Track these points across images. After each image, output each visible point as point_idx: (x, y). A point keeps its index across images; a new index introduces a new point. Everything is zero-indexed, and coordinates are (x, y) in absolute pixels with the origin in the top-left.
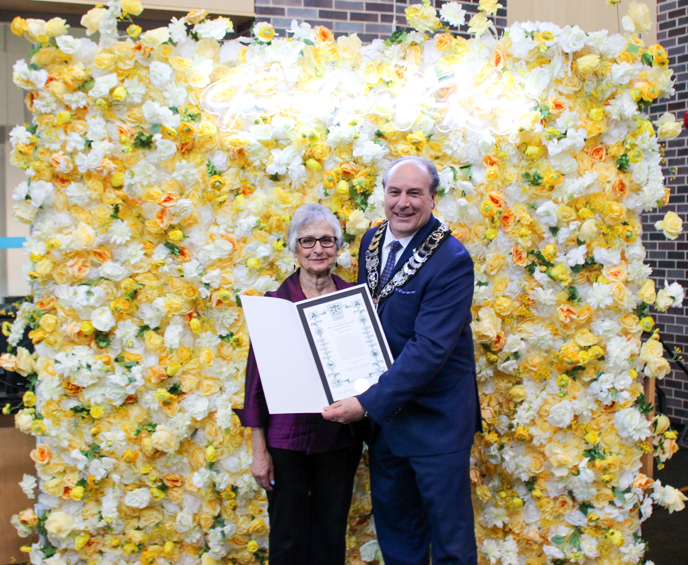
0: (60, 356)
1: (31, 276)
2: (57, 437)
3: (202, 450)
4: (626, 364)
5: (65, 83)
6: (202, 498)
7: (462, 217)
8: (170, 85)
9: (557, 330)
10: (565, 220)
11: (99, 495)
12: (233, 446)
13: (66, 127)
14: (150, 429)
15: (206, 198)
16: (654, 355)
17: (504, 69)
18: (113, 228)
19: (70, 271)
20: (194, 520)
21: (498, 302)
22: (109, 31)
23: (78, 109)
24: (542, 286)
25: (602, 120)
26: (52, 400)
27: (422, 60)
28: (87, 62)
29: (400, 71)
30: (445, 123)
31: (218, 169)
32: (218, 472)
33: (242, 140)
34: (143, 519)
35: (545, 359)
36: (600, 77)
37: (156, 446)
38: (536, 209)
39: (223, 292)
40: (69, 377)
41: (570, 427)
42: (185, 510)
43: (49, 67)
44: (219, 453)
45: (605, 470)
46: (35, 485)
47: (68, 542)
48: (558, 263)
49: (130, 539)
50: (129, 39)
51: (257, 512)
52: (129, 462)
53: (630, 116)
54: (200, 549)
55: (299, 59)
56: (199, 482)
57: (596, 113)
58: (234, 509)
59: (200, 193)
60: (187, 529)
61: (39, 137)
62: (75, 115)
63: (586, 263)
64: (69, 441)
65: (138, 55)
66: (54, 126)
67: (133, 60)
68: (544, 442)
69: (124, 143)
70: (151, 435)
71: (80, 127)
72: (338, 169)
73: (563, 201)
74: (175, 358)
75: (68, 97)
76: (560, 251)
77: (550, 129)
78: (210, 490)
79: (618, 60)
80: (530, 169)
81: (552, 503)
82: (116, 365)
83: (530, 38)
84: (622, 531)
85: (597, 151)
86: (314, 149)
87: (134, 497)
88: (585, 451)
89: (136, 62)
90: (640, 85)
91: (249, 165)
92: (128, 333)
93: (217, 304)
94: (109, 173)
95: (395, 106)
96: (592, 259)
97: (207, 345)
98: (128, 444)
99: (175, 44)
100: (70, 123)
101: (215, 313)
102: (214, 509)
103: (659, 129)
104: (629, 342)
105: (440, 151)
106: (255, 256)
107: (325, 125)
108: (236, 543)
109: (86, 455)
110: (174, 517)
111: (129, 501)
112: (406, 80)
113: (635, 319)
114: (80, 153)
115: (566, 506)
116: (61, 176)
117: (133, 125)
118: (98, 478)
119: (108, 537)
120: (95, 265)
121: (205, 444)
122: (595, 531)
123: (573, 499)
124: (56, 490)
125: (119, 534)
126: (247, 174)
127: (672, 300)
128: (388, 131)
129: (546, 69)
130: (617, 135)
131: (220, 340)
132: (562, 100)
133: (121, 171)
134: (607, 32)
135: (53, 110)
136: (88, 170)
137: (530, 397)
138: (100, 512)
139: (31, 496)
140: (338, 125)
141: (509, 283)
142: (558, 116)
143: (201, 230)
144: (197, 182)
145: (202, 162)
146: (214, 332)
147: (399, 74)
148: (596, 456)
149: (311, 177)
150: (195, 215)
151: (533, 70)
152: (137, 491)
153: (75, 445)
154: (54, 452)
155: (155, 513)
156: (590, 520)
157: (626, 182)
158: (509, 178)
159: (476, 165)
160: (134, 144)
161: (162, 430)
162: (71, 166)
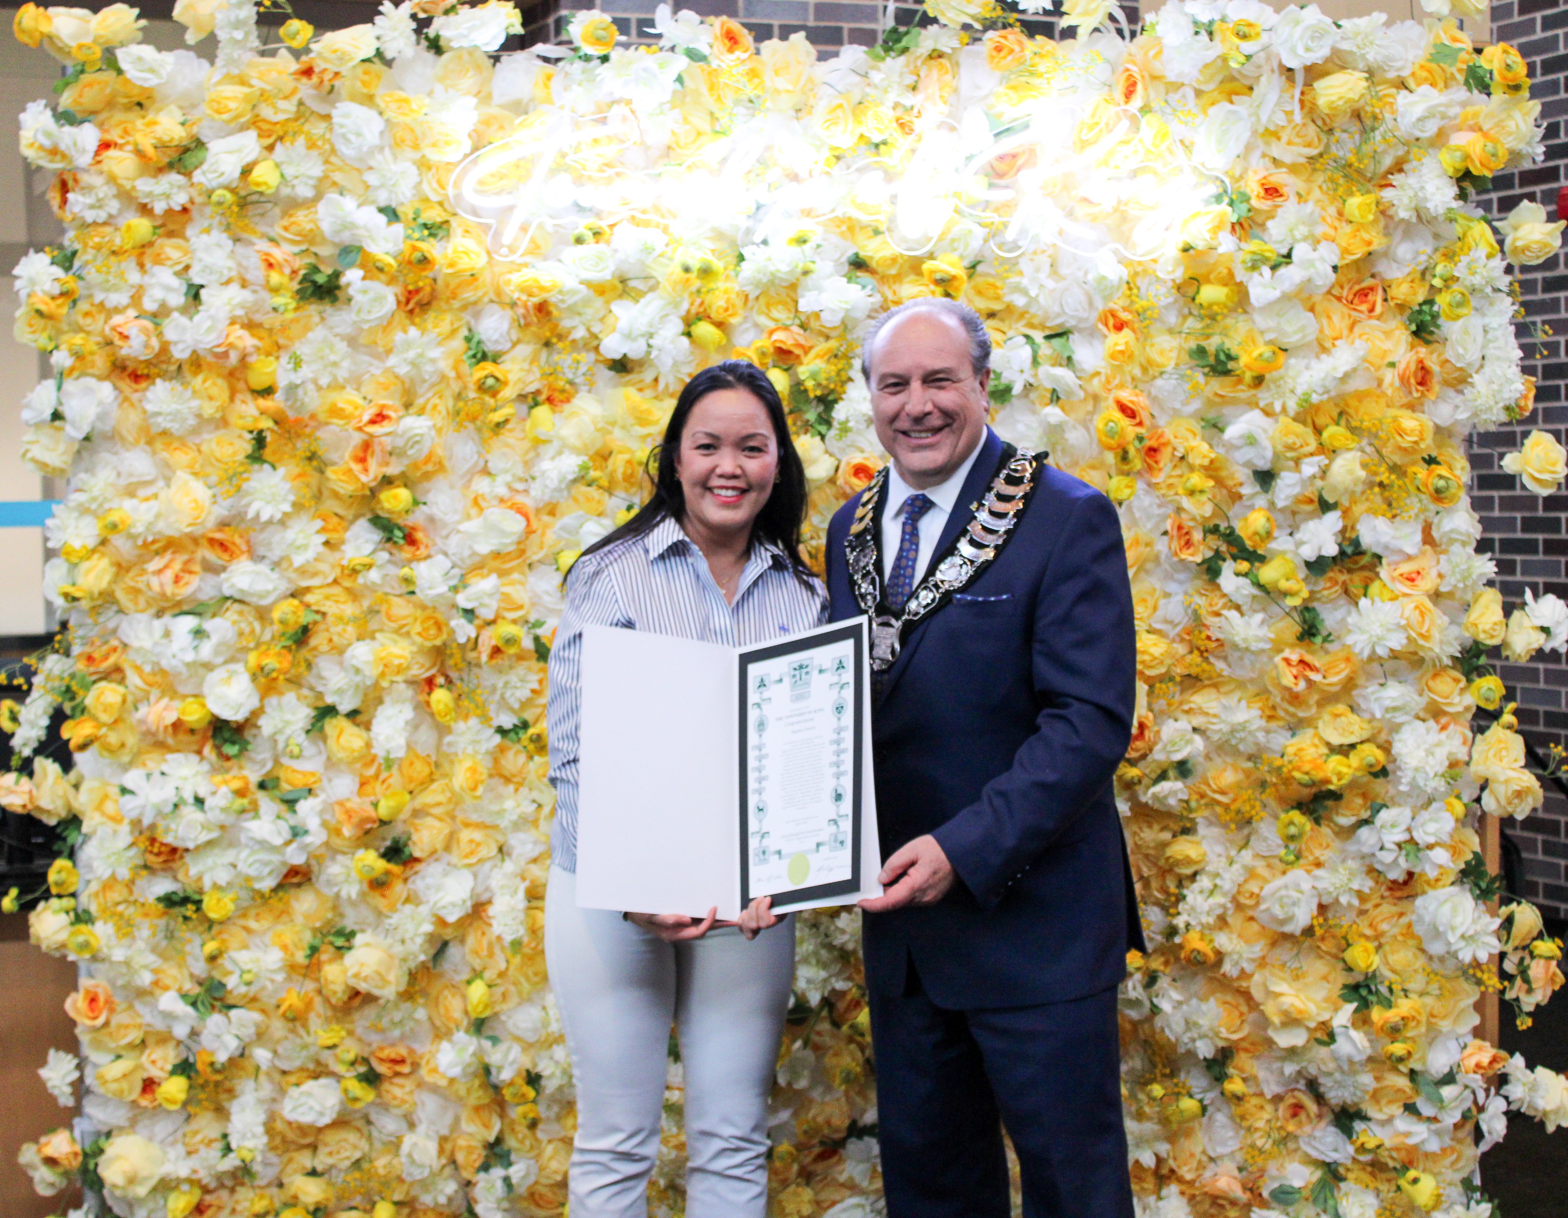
0: (132, 778)
1: (66, 595)
2: (127, 963)
3: (459, 989)
4: (1441, 785)
5: (139, 153)
6: (460, 1100)
7: (1054, 449)
8: (379, 157)
9: (1274, 708)
10: (1290, 454)
11: (224, 1096)
12: (528, 980)
13: (142, 254)
14: (340, 942)
15: (463, 415)
16: (1505, 763)
17: (1146, 109)
18: (252, 484)
19: (155, 582)
20: (441, 1151)
22: (239, 35)
23: (169, 212)
24: (1238, 608)
25: (1375, 221)
26: (113, 877)
27: (956, 90)
28: (189, 104)
29: (906, 118)
30: (1010, 235)
31: (490, 348)
32: (495, 1040)
33: (546, 281)
34: (323, 1151)
35: (1248, 775)
36: (1368, 123)
37: (353, 982)
38: (1222, 430)
39: (505, 629)
40: (153, 827)
41: (1309, 931)
42: (422, 1128)
43: (102, 117)
44: (498, 997)
45: (1394, 1032)
46: (76, 1075)
47: (152, 1205)
48: (1275, 554)
49: (295, 1197)
50: (283, 52)
52: (293, 1020)
53: (1441, 211)
54: (455, 1217)
55: (674, 93)
56: (451, 1065)
57: (1359, 206)
58: (533, 1124)
59: (450, 403)
60: (426, 1173)
61: (80, 277)
62: (163, 225)
63: (1342, 553)
64: (155, 971)
65: (306, 88)
66: (114, 253)
67: (295, 100)
68: (1248, 967)
69: (275, 290)
70: (341, 957)
71: (174, 254)
72: (765, 343)
73: (1284, 410)
74: (396, 780)
75: (145, 186)
76: (1279, 527)
77: (1254, 245)
78: (477, 1082)
79: (1411, 83)
80: (1208, 337)
81: (1269, 1108)
82: (262, 797)
83: (1204, 36)
84: (1437, 1175)
85: (1363, 294)
86: (709, 299)
87: (303, 1099)
88: (1345, 986)
89: (301, 103)
90: (1461, 140)
91: (561, 337)
92: (288, 723)
93: (491, 657)
94: (243, 358)
95: (894, 199)
96: (1356, 543)
97: (470, 751)
98: (289, 979)
99: (389, 63)
100: (151, 244)
101: (488, 677)
102: (487, 1126)
103: (1508, 241)
104: (1443, 735)
105: (998, 298)
106: (577, 545)
107: (733, 243)
108: (538, 1205)
109: (194, 1004)
110: (395, 1145)
111: (294, 1109)
112: (920, 138)
113: (1457, 681)
114: (176, 315)
115: (1303, 1116)
116: (131, 366)
117: (297, 249)
118: (222, 1057)
119: (243, 1193)
120: (212, 569)
121: (466, 975)
122: (1372, 1174)
123: (1319, 1098)
124: (124, 1085)
125: (268, 1185)
126: (556, 358)
127: (1543, 636)
128: (878, 256)
129: (1242, 106)
130: (1409, 256)
131: (497, 739)
132: (1280, 178)
133: (268, 354)
134: (1383, 17)
135: (111, 216)
136: (194, 352)
137: (1215, 864)
138: (225, 1136)
139: (66, 1099)
140: (765, 242)
141: (1162, 602)
142: (1271, 215)
143: (452, 487)
144: (443, 378)
145: (454, 332)
146: (485, 719)
147: (902, 125)
148: (1372, 998)
150: (440, 452)
151: (1212, 111)
152: (310, 1085)
153: (167, 981)
154: (119, 998)
155: (351, 1136)
156: (1361, 1149)
157: (1433, 364)
158: (1159, 359)
159: (1080, 331)
160: (298, 292)
161: (367, 944)
162: (155, 343)
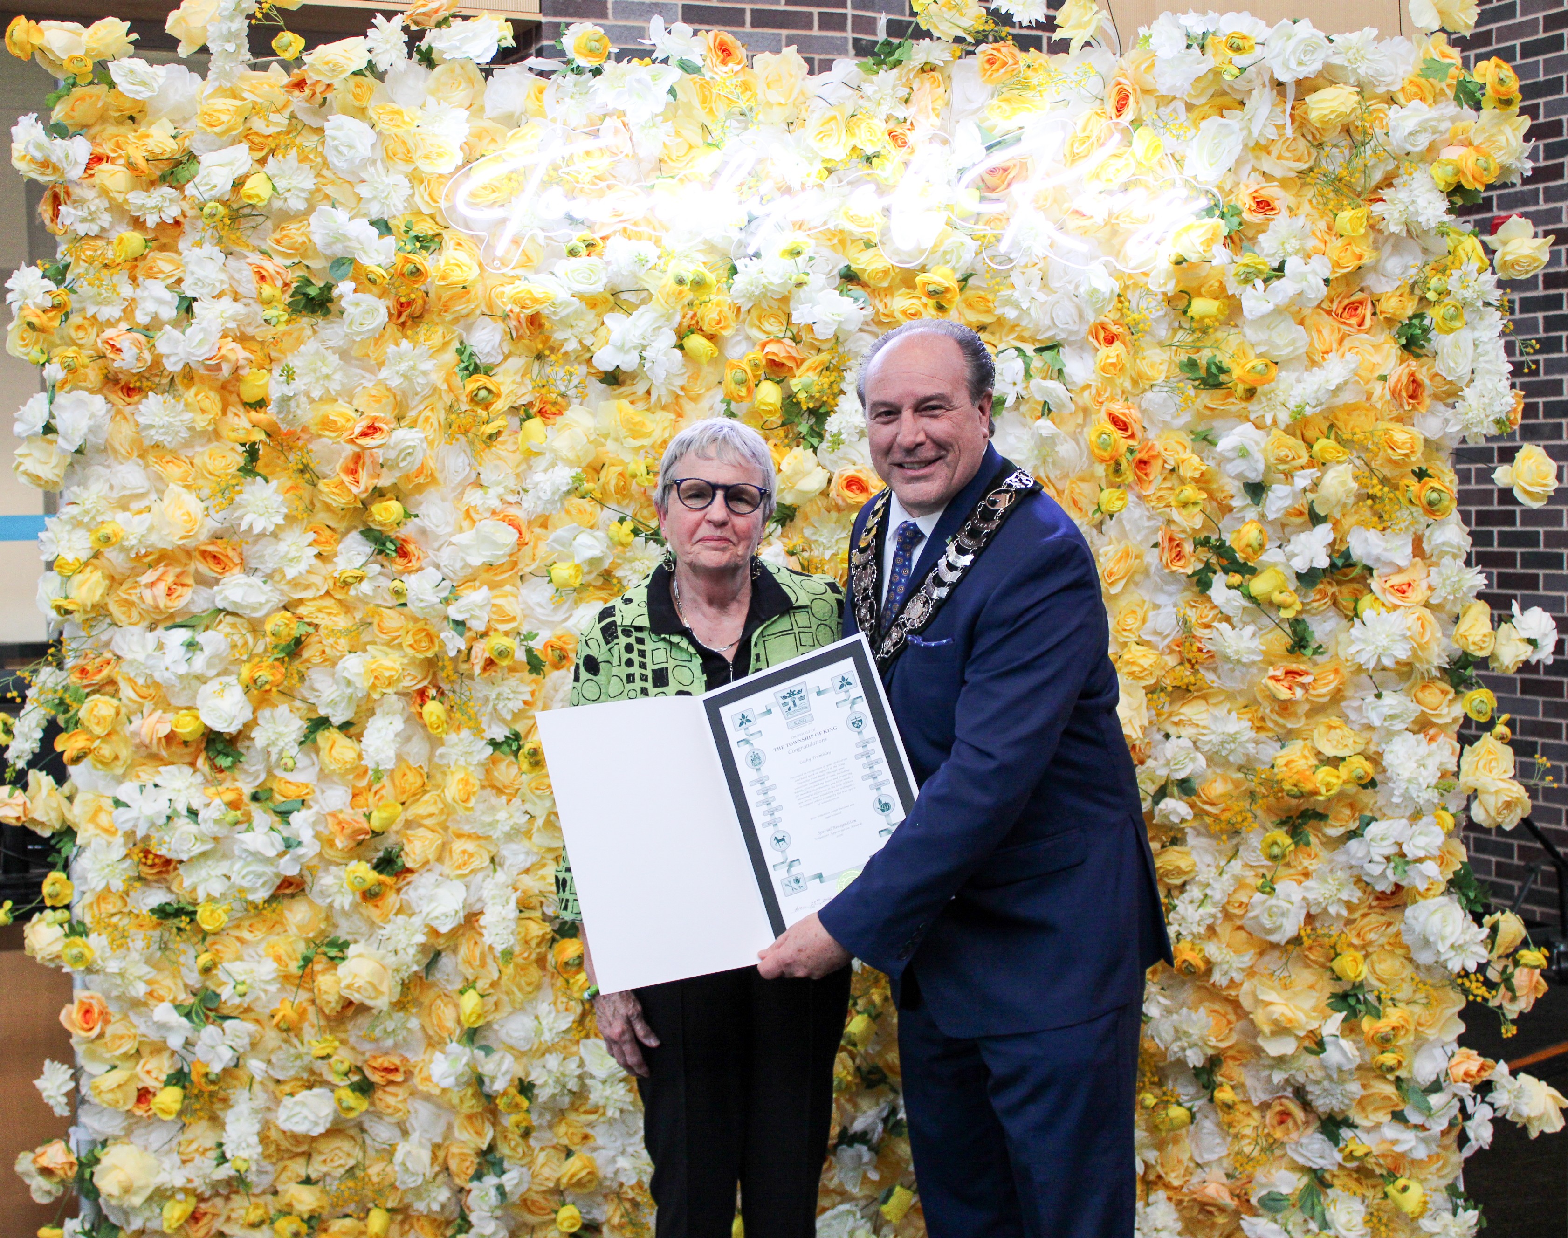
0: (127, 791)
1: (58, 608)
2: (121, 975)
3: (453, 999)
4: (1433, 796)
5: (131, 166)
6: (453, 1109)
7: (1044, 462)
8: (372, 170)
9: (1263, 719)
10: (1281, 467)
11: (218, 1106)
12: (521, 989)
13: (134, 267)
14: (333, 952)
15: (454, 426)
16: (1495, 774)
17: (1137, 123)
18: (244, 496)
19: (148, 594)
20: (434, 1158)
21: (1126, 657)
22: (231, 47)
23: (162, 225)
24: (1228, 619)
25: (1365, 236)
26: (108, 889)
27: (948, 104)
28: (180, 120)
29: (899, 130)
30: (1003, 248)
31: (483, 360)
32: (488, 1050)
33: (538, 292)
34: (317, 1159)
35: (1237, 784)
36: (1359, 138)
37: (346, 993)
38: (1213, 444)
39: (497, 641)
40: (147, 838)
41: (1296, 941)
42: (415, 1136)
43: (94, 131)
44: (491, 1006)
45: (1385, 1042)
46: (72, 1084)
47: (147, 1214)
48: (1266, 566)
49: (290, 1205)
50: (275, 65)
51: (577, 1139)
52: (287, 1030)
53: (1432, 224)
54: (448, 1223)
55: (667, 104)
56: (445, 1076)
57: (1351, 220)
58: (526, 1134)
59: (442, 416)
60: (420, 1181)
61: (73, 291)
62: (155, 239)
63: (1333, 565)
64: (149, 982)
65: (298, 101)
66: (106, 266)
67: (286, 113)
68: (1238, 977)
69: (268, 303)
70: (335, 967)
71: (167, 268)
72: (759, 356)
73: (1275, 422)
74: (388, 791)
75: (138, 199)
76: (1271, 540)
77: (1247, 258)
78: (470, 1091)
79: (1401, 98)
80: (1199, 349)
81: (1256, 1115)
82: (254, 808)
83: (1196, 50)
84: (1422, 1181)
85: (1353, 307)
86: (700, 312)
87: (297, 1109)
88: (1333, 995)
89: (293, 116)
90: (1452, 154)
91: (552, 350)
92: (281, 735)
93: (485, 669)
94: (236, 370)
95: (887, 211)
96: (1346, 555)
97: (462, 762)
98: (282, 989)
99: (381, 76)
100: (143, 257)
101: (479, 688)
102: (479, 1134)
103: (1498, 255)
104: (1434, 745)
105: (989, 311)
106: (570, 557)
107: (725, 256)
108: (530, 1212)
109: (188, 1015)
110: (389, 1153)
111: (286, 1119)
112: (913, 152)
113: (1445, 692)
114: (168, 328)
115: (1290, 1123)
116: (124, 379)
117: (288, 262)
118: (216, 1068)
119: (239, 1202)
120: (203, 581)
121: (459, 986)
122: (1358, 1180)
123: (1306, 1106)
124: (119, 1095)
125: (264, 1193)
126: (548, 370)
127: (1530, 648)
128: (869, 269)
129: (1234, 119)
130: (1398, 271)
131: (490, 749)
132: (1271, 191)
133: (262, 367)
134: (1375, 32)
135: (103, 229)
136: (187, 364)
137: (1206, 874)
138: (220, 1145)
139: (61, 1109)
140: (757, 255)
141: (1151, 614)
142: (1262, 229)
143: (443, 500)
144: (435, 390)
145: (446, 344)
146: (478, 731)
147: (895, 138)
148: (1361, 1007)
149: (694, 377)
150: (431, 464)
151: (1204, 124)
152: (304, 1095)
153: (161, 991)
154: (112, 1009)
155: (346, 1145)
156: (1351, 1157)
157: (1423, 376)
158: (1150, 372)
159: (1070, 344)
160: (290, 305)
161: (360, 955)
162: (147, 356)
